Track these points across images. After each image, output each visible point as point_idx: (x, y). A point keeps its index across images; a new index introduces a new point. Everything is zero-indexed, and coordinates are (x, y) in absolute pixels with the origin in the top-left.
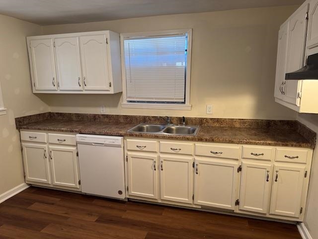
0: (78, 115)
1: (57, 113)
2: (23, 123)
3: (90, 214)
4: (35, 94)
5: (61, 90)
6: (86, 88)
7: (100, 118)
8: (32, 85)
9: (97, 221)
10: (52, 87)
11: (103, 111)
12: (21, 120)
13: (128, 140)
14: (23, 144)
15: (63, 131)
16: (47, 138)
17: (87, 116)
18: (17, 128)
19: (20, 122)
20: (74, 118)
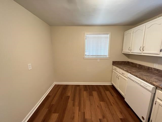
0: (140, 65)
1: (131, 62)
2: (115, 63)
3: (121, 113)
4: (123, 53)
5: (131, 53)
6: (143, 52)
7: (152, 69)
8: (122, 50)
9: (121, 119)
10: (128, 51)
11: (155, 66)
12: (115, 62)
13: (159, 91)
14: (113, 70)
15: (124, 70)
16: (119, 71)
17: (144, 67)
18: (112, 64)
19: (114, 62)
20: (138, 66)
